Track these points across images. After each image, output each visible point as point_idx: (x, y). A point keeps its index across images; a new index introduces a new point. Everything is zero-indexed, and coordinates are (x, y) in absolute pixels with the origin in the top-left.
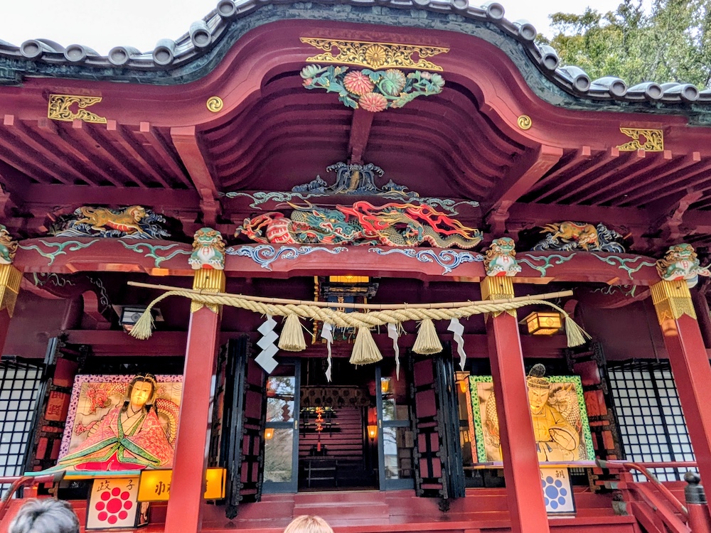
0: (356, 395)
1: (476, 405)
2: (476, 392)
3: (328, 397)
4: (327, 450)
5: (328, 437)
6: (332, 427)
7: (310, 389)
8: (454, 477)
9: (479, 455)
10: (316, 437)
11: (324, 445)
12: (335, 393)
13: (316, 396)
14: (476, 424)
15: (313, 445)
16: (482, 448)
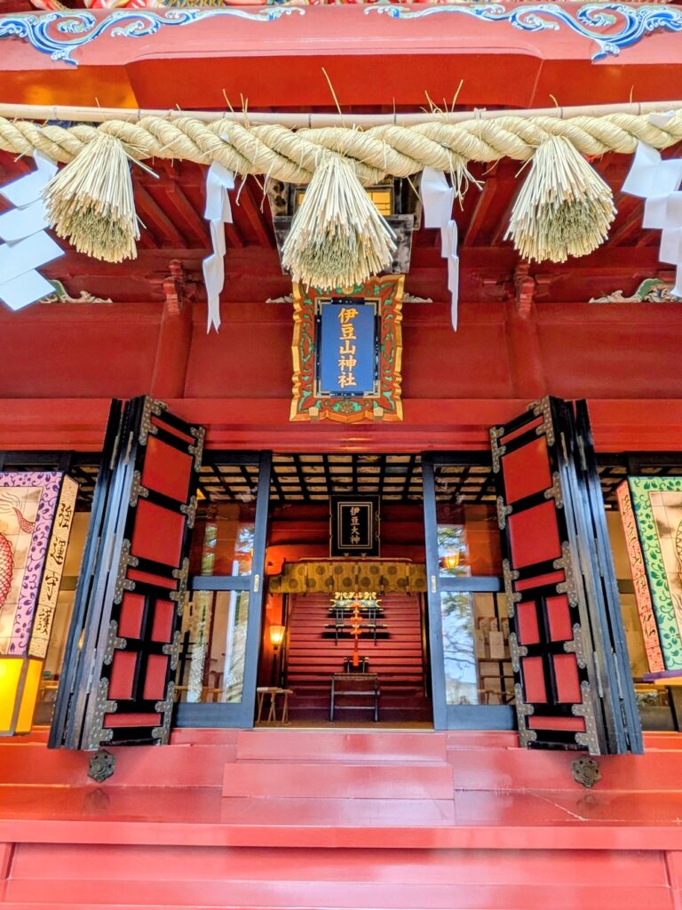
0: (408, 574)
1: (650, 538)
2: (648, 511)
3: (362, 576)
4: (367, 665)
5: (371, 645)
6: (378, 631)
7: (335, 564)
8: (610, 701)
9: (668, 653)
10: (352, 645)
11: (364, 657)
12: (375, 571)
13: (345, 574)
14: (654, 581)
15: (348, 657)
16: (673, 636)
